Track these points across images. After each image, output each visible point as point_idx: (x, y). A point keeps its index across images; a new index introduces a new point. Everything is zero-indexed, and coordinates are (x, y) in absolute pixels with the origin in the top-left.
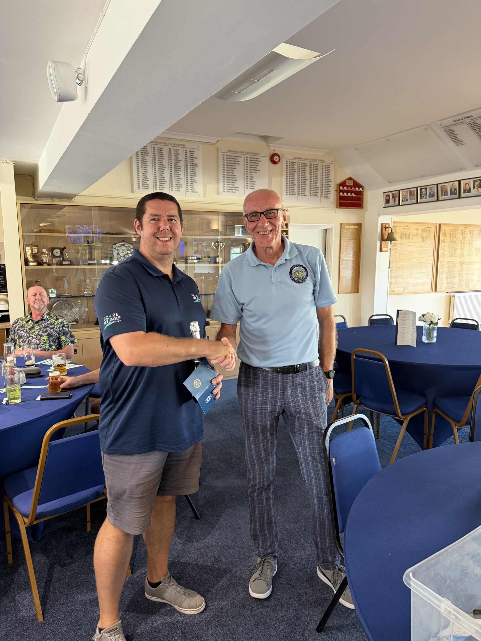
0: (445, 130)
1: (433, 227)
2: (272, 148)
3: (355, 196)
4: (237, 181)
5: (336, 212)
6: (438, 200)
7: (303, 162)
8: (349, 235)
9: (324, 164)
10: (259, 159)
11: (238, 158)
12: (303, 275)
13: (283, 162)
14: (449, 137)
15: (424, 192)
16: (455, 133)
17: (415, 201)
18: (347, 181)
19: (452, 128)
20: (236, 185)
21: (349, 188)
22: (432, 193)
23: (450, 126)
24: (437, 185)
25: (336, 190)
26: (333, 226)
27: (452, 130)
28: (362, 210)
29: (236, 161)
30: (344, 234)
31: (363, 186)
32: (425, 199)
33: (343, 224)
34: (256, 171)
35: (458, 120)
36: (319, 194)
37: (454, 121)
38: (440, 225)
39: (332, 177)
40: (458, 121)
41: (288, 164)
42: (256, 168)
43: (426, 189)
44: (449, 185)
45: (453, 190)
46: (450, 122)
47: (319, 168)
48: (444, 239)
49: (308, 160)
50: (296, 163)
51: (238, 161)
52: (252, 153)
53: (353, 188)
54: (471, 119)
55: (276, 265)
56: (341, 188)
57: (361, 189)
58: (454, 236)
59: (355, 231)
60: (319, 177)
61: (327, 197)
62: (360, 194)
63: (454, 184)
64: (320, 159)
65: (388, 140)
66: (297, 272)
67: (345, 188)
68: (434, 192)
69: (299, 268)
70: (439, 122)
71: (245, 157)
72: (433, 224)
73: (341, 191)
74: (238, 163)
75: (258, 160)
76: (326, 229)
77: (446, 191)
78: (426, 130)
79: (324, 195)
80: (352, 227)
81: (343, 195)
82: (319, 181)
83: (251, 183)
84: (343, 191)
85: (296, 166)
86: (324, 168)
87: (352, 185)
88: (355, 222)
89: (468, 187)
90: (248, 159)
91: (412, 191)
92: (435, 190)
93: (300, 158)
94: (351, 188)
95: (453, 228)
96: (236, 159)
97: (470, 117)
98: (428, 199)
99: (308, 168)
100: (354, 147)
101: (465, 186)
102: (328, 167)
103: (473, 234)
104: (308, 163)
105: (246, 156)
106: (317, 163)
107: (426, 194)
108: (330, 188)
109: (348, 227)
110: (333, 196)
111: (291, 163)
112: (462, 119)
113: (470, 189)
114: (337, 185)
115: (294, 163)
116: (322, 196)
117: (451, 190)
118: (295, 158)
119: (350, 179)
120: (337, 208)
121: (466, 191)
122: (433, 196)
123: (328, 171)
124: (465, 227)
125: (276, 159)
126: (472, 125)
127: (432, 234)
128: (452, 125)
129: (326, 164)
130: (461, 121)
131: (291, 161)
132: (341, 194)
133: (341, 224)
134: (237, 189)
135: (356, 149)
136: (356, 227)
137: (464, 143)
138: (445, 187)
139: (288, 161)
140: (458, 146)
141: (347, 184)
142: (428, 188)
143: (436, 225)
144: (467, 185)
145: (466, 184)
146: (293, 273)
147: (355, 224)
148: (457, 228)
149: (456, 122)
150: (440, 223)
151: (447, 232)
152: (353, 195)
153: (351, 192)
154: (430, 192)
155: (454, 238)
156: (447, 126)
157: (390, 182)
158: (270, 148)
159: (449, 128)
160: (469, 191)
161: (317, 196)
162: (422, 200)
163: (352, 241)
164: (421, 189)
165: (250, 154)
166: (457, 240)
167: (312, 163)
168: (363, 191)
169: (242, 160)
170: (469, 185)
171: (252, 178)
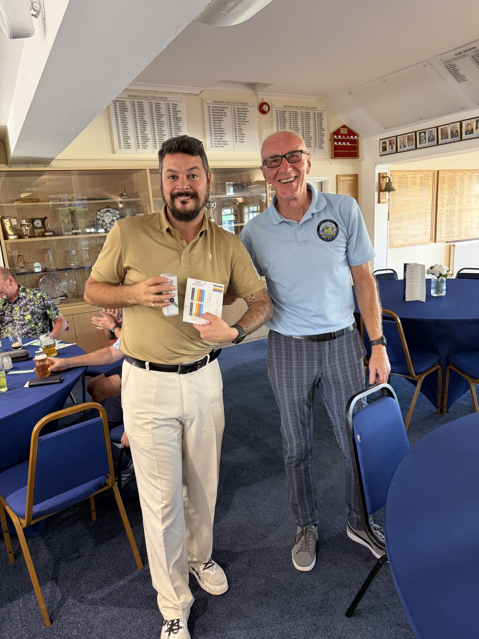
0: (445, 66)
1: (432, 174)
2: (261, 97)
3: (350, 145)
4: (225, 134)
5: (331, 164)
6: (438, 144)
7: (294, 110)
8: (346, 187)
9: (316, 112)
10: (247, 109)
11: (225, 109)
12: (333, 232)
13: (273, 111)
14: (450, 74)
15: (423, 136)
16: (456, 68)
17: (414, 147)
18: (341, 129)
19: (453, 63)
20: (224, 139)
21: (344, 137)
22: (431, 137)
23: (451, 60)
24: (437, 127)
25: (330, 140)
26: (329, 179)
27: (453, 65)
28: (358, 160)
29: (222, 113)
30: (340, 186)
31: (358, 134)
32: (424, 144)
33: (339, 175)
34: (244, 123)
35: (460, 53)
36: (312, 145)
37: (456, 55)
38: (438, 171)
39: (325, 126)
40: (460, 55)
41: (279, 114)
42: (245, 119)
43: (425, 132)
44: (449, 126)
45: (454, 132)
46: (451, 55)
47: (312, 116)
48: (443, 186)
49: (299, 108)
50: (286, 111)
51: (224, 113)
52: (239, 103)
53: (348, 137)
54: (474, 51)
55: (302, 221)
56: (335, 137)
57: (356, 137)
58: (453, 183)
59: (351, 182)
60: (312, 126)
61: (321, 148)
62: (355, 142)
63: (455, 125)
64: (312, 107)
65: (384, 81)
66: (326, 229)
67: (340, 137)
68: (433, 136)
69: (328, 224)
70: (439, 57)
71: (232, 108)
72: (431, 171)
73: (335, 140)
74: (225, 114)
75: (246, 111)
76: (322, 182)
77: (447, 134)
78: (425, 66)
79: (317, 146)
80: (349, 178)
81: (338, 145)
82: (312, 130)
83: (240, 135)
84: (337, 141)
85: (287, 115)
86: (316, 116)
87: (346, 133)
88: (351, 173)
89: (470, 128)
90: (236, 109)
91: (410, 136)
92: (434, 134)
93: (291, 107)
94: (346, 137)
95: (451, 174)
96: (223, 110)
97: (473, 48)
98: (428, 144)
99: (299, 117)
100: (348, 91)
101: (467, 127)
102: (320, 115)
103: (472, 179)
104: (299, 112)
105: (233, 106)
106: (309, 111)
107: (425, 138)
108: (324, 138)
109: (344, 178)
110: (327, 146)
111: (281, 112)
112: (465, 51)
113: (472, 130)
114: (331, 134)
115: (284, 112)
116: (316, 147)
117: (452, 132)
118: (285, 106)
119: (344, 126)
120: (332, 158)
121: (468, 132)
122: (433, 140)
123: (321, 119)
124: (464, 172)
125: (265, 108)
126: (475, 58)
127: (430, 182)
128: (453, 59)
129: (319, 112)
130: (464, 54)
131: (281, 110)
132: (336, 143)
133: (337, 175)
134: (225, 143)
135: (350, 93)
136: (352, 178)
137: (466, 79)
138: (445, 129)
139: (278, 110)
140: (459, 82)
141: (341, 132)
142: (427, 131)
143: (434, 172)
144: (470, 125)
145: (468, 124)
146: (321, 229)
147: (351, 176)
148: (456, 174)
149: (458, 56)
150: (438, 170)
151: (445, 179)
152: (348, 144)
153: (346, 141)
154: (429, 136)
155: (453, 185)
156: (448, 61)
157: (386, 128)
158: (258, 97)
159: (450, 63)
160: (472, 132)
161: (311, 147)
162: (421, 145)
163: (349, 193)
164: (420, 133)
165: (237, 104)
166: (456, 186)
167: (304, 111)
168: (358, 139)
169: (229, 112)
170: (471, 125)
171: (241, 130)
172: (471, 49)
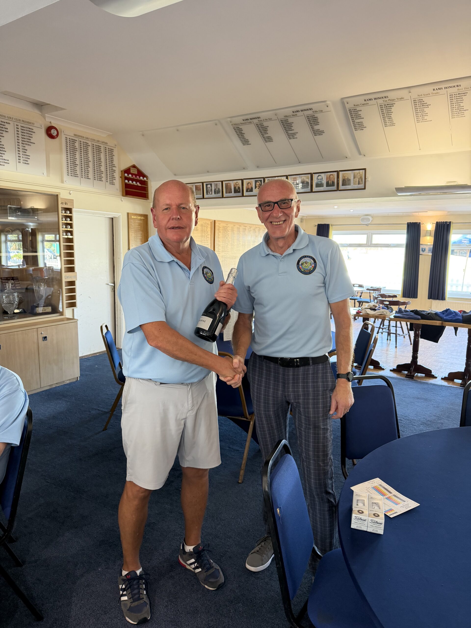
0: (234, 128)
1: (210, 223)
2: (48, 120)
3: (140, 185)
4: (5, 151)
5: (122, 201)
6: (223, 197)
7: (85, 141)
8: (137, 226)
9: (107, 147)
10: (33, 129)
11: (5, 124)
12: (311, 267)
13: (62, 137)
14: (237, 135)
15: (209, 188)
16: (243, 132)
17: (201, 196)
18: (131, 168)
19: (241, 127)
20: (5, 157)
21: (134, 176)
22: (217, 189)
23: (239, 124)
25: (121, 177)
26: (120, 215)
27: (240, 129)
28: (148, 201)
29: (3, 128)
30: (131, 225)
31: (147, 176)
32: (211, 195)
33: (130, 214)
34: (29, 144)
36: (104, 179)
37: (243, 120)
39: (115, 162)
40: (247, 121)
41: (68, 141)
42: (30, 140)
43: (211, 185)
45: (237, 188)
46: (239, 120)
47: (102, 149)
48: (219, 235)
49: (90, 140)
50: (77, 141)
51: (6, 128)
52: (23, 121)
53: (138, 177)
54: (259, 121)
55: (284, 255)
56: (126, 175)
57: (145, 179)
58: (226, 233)
59: (142, 222)
60: (103, 159)
61: (113, 184)
62: (144, 183)
63: (237, 182)
64: (103, 141)
65: (178, 130)
67: (130, 176)
68: (219, 189)
69: (307, 259)
70: (229, 119)
71: (15, 125)
72: (210, 220)
73: (126, 178)
74: (6, 130)
75: (31, 131)
76: (112, 218)
77: (231, 189)
78: (216, 124)
79: (108, 181)
80: (139, 218)
81: (132, 184)
82: (103, 164)
83: (24, 156)
84: (129, 179)
85: (77, 145)
86: (107, 151)
87: (136, 173)
88: (141, 213)
89: (250, 187)
90: (19, 127)
91: (198, 185)
92: (220, 187)
93: (81, 137)
94: (136, 177)
95: (224, 225)
96: (3, 125)
97: (258, 118)
99: (90, 149)
100: (141, 133)
101: (248, 185)
102: (111, 151)
103: (239, 231)
104: (90, 143)
105: (16, 123)
106: (100, 145)
107: (212, 190)
108: (115, 174)
109: (135, 217)
110: (118, 182)
111: (71, 140)
112: (251, 119)
113: (252, 188)
114: (122, 171)
115: (74, 141)
117: (235, 188)
118: (75, 135)
119: (134, 166)
120: (123, 196)
121: (249, 190)
122: (218, 192)
123: (112, 156)
125: (54, 132)
126: (259, 126)
127: (209, 229)
128: (241, 123)
129: (110, 147)
130: (250, 121)
131: (71, 138)
132: (126, 181)
133: (128, 213)
134: (6, 161)
135: (143, 135)
136: (142, 218)
137: (250, 143)
138: (229, 184)
139: (68, 137)
140: (244, 145)
141: (131, 172)
144: (250, 184)
145: (248, 183)
146: (300, 263)
147: (141, 215)
149: (245, 122)
150: (215, 220)
151: (220, 228)
152: (138, 184)
153: (137, 181)
154: (215, 188)
156: (236, 124)
157: (175, 175)
158: (45, 119)
159: (238, 127)
160: (251, 190)
161: (102, 181)
162: (208, 195)
163: (140, 232)
164: (207, 185)
165: (21, 122)
167: (95, 144)
168: (147, 180)
169: (11, 127)
171: (25, 151)
172: (256, 118)
